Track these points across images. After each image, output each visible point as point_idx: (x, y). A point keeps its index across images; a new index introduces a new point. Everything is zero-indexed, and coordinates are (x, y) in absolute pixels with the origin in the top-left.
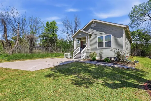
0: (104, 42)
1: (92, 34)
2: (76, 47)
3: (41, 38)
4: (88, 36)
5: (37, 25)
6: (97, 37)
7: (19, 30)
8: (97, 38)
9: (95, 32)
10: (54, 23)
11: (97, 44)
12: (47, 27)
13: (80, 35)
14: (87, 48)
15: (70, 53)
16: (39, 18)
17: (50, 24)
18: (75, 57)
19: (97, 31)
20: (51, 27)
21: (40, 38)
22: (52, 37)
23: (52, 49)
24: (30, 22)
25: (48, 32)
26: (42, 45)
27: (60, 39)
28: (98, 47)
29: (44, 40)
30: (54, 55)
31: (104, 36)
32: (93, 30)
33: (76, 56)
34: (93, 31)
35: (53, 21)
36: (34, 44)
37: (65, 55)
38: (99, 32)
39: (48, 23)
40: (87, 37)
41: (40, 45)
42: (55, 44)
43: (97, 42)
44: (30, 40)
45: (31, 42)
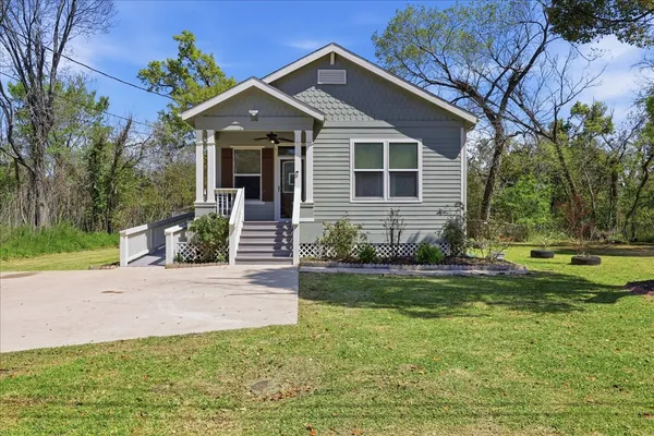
0: (386, 170)
4: (310, 133)
6: (353, 141)
8: (352, 147)
9: (344, 111)
11: (353, 178)
13: (254, 113)
19: (357, 112)
28: (358, 194)
31: (386, 142)
32: (333, 99)
34: (335, 105)
38: (366, 117)
43: (353, 169)
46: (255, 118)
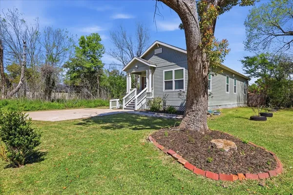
0: (173, 80)
1: (155, 66)
2: (130, 88)
3: (69, 69)
4: (150, 70)
5: (59, 43)
6: (164, 71)
7: (25, 54)
8: (164, 73)
9: (160, 62)
10: (97, 38)
11: (164, 83)
12: (80, 46)
13: (137, 66)
14: (147, 91)
15: (119, 100)
16: (65, 30)
17: (86, 39)
18: (125, 107)
19: (165, 61)
20: (88, 46)
21: (66, 69)
22: (90, 68)
23: (89, 92)
24: (47, 39)
25: (83, 57)
26: (69, 84)
27: (110, 71)
28: (166, 89)
29: (75, 74)
30: (93, 104)
31: (173, 70)
33: (128, 105)
34: (158, 60)
35: (94, 34)
36: (54, 82)
37: (111, 103)
39: (83, 38)
40: (147, 71)
41: (66, 83)
42: (97, 81)
43: (164, 80)
44: (47, 75)
45: (49, 78)
46: (137, 68)
